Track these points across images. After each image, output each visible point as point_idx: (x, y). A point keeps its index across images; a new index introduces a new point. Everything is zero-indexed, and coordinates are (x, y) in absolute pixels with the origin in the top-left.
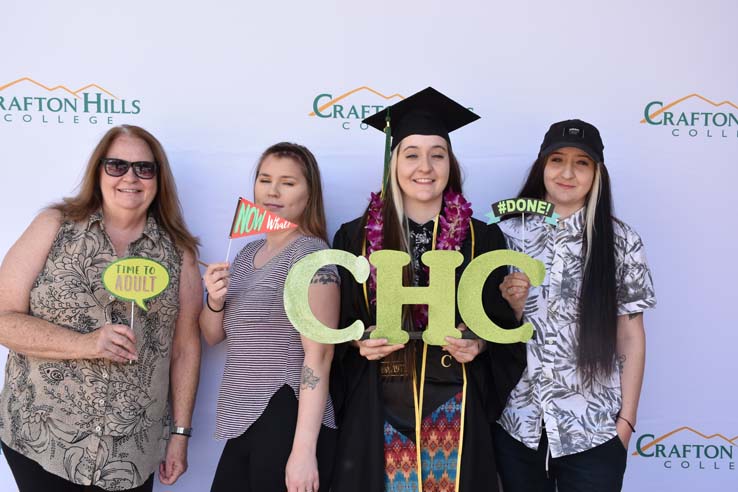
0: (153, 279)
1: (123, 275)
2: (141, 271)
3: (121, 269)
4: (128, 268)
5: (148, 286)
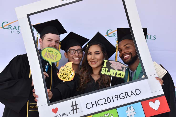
0: (56, 56)
1: (48, 52)
2: (54, 52)
3: (48, 50)
4: (50, 51)
5: (54, 58)
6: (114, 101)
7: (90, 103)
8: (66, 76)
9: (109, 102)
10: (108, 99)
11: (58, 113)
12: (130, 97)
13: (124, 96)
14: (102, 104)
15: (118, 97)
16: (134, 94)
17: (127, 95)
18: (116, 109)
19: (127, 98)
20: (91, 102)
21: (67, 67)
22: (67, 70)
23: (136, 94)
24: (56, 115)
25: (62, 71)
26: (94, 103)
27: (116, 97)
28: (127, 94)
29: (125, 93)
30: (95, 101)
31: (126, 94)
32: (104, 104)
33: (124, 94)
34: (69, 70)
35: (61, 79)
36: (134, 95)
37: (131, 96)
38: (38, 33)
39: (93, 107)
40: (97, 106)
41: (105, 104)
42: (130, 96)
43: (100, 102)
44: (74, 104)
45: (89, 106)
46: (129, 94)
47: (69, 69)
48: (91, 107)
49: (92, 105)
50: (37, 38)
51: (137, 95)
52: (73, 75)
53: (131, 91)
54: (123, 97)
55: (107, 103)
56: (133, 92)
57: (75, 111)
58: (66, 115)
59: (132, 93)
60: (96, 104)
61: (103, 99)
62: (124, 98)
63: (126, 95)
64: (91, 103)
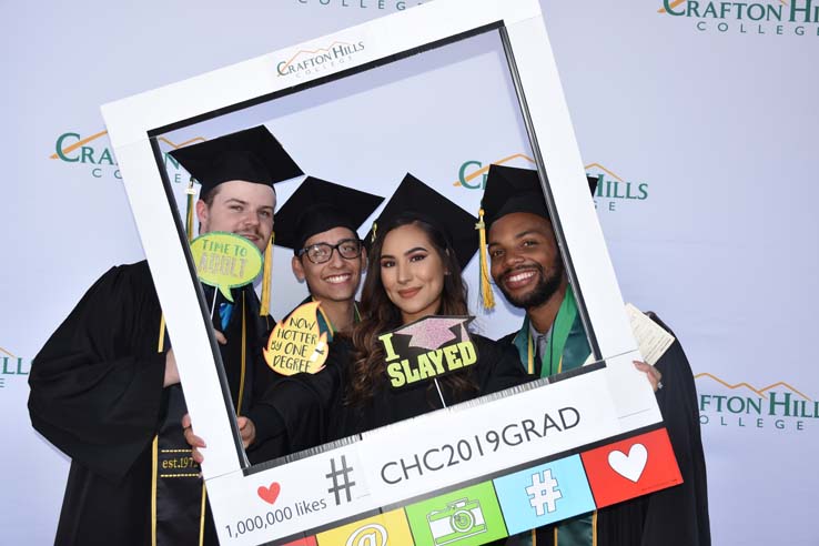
0: (243, 263)
2: (232, 250)
3: (209, 243)
4: (217, 246)
6: (482, 454)
7: (395, 463)
8: (297, 356)
9: (466, 456)
10: (463, 445)
11: (280, 503)
12: (540, 436)
13: (519, 435)
14: (442, 466)
15: (497, 440)
16: (554, 425)
17: (531, 430)
18: (490, 482)
19: (529, 439)
20: (402, 461)
21: (297, 325)
22: (298, 336)
23: (561, 426)
24: (272, 508)
25: (280, 340)
26: (410, 462)
27: (492, 437)
28: (529, 428)
29: (523, 423)
30: (416, 456)
31: (529, 425)
32: (446, 464)
33: (521, 426)
34: (305, 336)
35: (277, 369)
36: (554, 428)
37: (545, 434)
38: (191, 180)
39: (407, 478)
40: (421, 473)
41: (450, 464)
42: (542, 434)
43: (433, 460)
44: (339, 467)
45: (392, 473)
46: (539, 428)
47: (307, 331)
48: (400, 479)
49: (405, 469)
50: (190, 196)
51: (566, 428)
52: (321, 352)
53: (547, 416)
54: (518, 439)
55: (458, 462)
56: (551, 420)
57: (342, 493)
58: (310, 507)
59: (549, 423)
60: (418, 465)
61: (443, 448)
62: (521, 441)
63: (526, 431)
64: (399, 463)
